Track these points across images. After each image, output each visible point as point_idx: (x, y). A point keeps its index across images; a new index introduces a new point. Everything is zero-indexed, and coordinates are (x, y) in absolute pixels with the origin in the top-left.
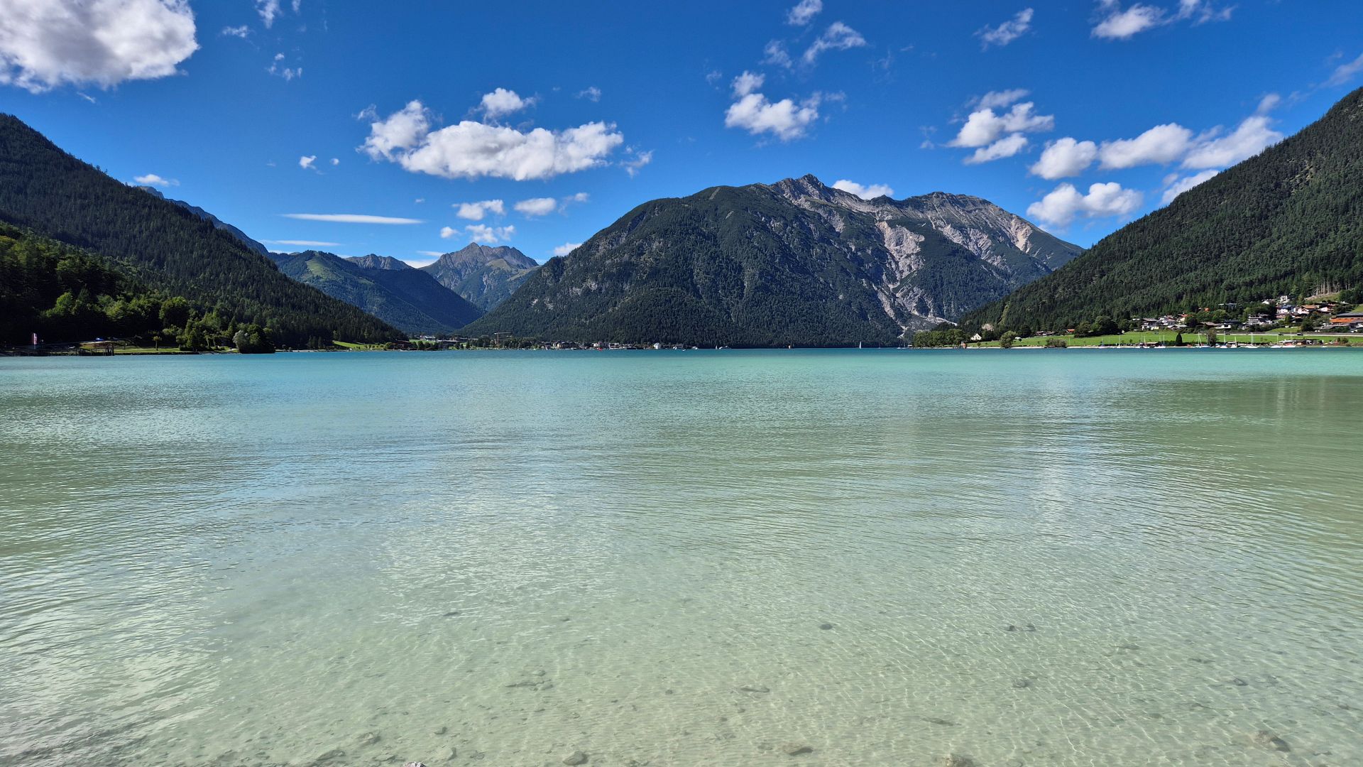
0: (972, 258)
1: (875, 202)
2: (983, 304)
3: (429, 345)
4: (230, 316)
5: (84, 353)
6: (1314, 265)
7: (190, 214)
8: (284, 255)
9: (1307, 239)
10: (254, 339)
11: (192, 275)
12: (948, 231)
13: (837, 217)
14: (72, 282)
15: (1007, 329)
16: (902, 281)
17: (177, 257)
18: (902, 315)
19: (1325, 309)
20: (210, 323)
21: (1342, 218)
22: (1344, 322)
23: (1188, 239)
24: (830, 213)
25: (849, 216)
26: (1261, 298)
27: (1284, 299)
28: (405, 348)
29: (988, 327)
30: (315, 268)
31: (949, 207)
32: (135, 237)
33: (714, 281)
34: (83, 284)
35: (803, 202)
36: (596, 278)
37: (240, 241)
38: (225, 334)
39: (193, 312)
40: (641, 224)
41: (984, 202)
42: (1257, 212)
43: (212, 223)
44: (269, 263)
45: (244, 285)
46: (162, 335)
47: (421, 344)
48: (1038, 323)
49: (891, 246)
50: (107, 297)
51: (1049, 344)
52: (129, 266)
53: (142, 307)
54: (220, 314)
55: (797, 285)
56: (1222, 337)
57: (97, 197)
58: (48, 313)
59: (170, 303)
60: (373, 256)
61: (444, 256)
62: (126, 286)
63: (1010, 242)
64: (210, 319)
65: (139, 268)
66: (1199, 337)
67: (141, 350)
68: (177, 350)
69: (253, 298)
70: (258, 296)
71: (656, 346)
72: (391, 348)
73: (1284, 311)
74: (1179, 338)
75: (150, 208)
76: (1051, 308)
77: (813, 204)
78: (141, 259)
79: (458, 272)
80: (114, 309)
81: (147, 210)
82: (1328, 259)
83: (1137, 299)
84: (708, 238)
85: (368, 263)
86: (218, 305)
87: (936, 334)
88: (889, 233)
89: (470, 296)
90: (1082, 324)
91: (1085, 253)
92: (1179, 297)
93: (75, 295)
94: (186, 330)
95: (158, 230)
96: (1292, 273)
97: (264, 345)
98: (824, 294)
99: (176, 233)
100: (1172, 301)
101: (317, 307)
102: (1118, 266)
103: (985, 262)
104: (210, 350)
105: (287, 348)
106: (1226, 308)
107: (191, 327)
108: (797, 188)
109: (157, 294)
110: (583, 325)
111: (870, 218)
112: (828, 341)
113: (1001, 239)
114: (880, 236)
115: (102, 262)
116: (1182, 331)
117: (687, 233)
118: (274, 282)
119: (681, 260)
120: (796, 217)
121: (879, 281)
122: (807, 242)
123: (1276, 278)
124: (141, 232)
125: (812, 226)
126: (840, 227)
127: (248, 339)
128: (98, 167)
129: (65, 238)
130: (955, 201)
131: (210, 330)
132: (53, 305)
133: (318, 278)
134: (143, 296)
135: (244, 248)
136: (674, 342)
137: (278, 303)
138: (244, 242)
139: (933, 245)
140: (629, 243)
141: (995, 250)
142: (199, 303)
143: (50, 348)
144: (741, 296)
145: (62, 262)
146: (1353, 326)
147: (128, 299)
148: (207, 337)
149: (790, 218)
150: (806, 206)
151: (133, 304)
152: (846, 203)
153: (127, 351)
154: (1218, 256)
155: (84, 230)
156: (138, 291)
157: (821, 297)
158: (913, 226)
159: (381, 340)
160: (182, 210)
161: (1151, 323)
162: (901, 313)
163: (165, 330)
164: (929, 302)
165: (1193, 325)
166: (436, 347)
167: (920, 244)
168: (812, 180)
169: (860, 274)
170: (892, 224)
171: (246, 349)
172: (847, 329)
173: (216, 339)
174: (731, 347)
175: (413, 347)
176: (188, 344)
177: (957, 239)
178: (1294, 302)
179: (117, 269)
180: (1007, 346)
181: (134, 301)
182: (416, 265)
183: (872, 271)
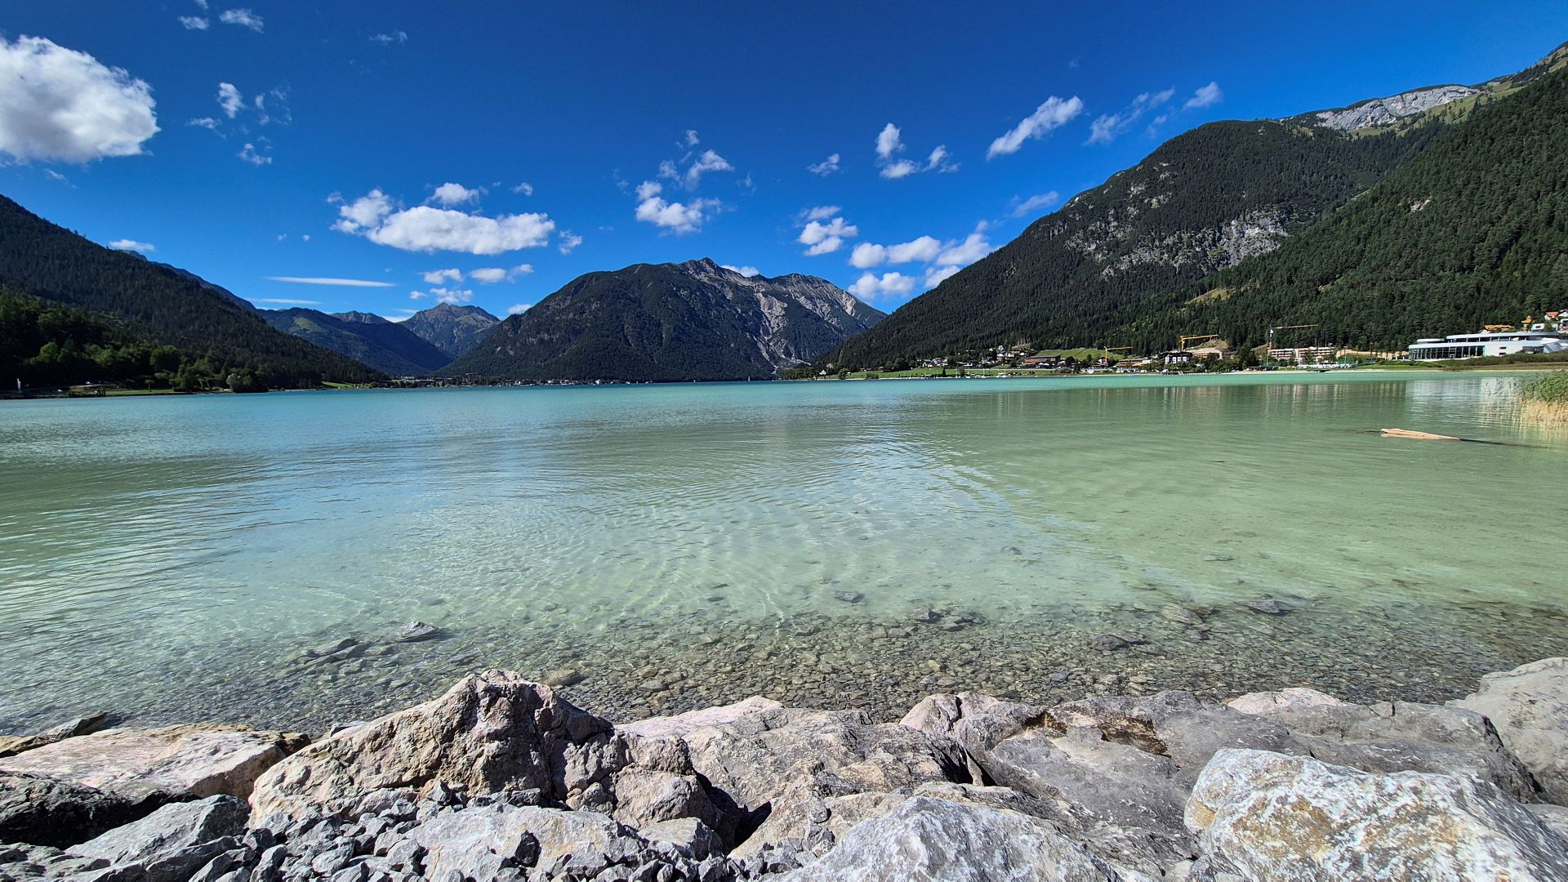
0: (819, 319)
1: (753, 279)
2: (827, 350)
3: (409, 384)
4: (222, 362)
5: (73, 396)
6: (1016, 327)
7: (176, 275)
8: (271, 312)
9: (1013, 311)
10: (247, 381)
11: (181, 327)
12: (802, 300)
13: (728, 289)
14: (55, 332)
15: (843, 367)
16: (773, 334)
17: (165, 311)
18: (774, 358)
19: (1022, 354)
20: (202, 368)
21: (1031, 298)
22: (1032, 361)
23: (947, 309)
24: (723, 285)
25: (736, 288)
26: (989, 347)
27: (1001, 348)
28: (389, 386)
29: (830, 366)
30: (301, 322)
31: (803, 284)
32: (120, 294)
33: (640, 333)
34: (67, 335)
35: (702, 277)
36: (547, 331)
37: (227, 299)
38: (218, 377)
39: (184, 359)
40: (582, 290)
41: (825, 281)
42: (986, 293)
43: (197, 282)
44: (257, 317)
45: (234, 335)
46: (155, 379)
47: (402, 383)
48: (861, 363)
49: (766, 311)
50: (95, 346)
51: (868, 376)
52: (114, 319)
53: (132, 355)
54: (212, 361)
55: (701, 337)
56: (968, 371)
57: (76, 258)
58: (32, 361)
59: (160, 351)
60: (355, 312)
61: (419, 313)
62: (113, 336)
63: (842, 308)
64: (202, 365)
65: (126, 322)
66: (956, 371)
67: (134, 392)
68: (171, 391)
69: (243, 347)
70: (248, 345)
71: (598, 382)
72: (375, 386)
73: (1001, 355)
74: (944, 372)
75: (134, 268)
76: (869, 353)
77: (710, 278)
78: (127, 312)
79: (432, 326)
80: (103, 356)
81: (130, 271)
82: (1024, 324)
83: (919, 347)
84: (635, 302)
85: (350, 318)
86: (210, 353)
87: (797, 371)
88: (763, 300)
89: (442, 345)
90: (888, 363)
91: (888, 317)
92: (944, 346)
93: (60, 344)
94: (179, 374)
95: (143, 288)
96: (1005, 331)
97: (258, 385)
98: (720, 343)
99: (162, 291)
100: (940, 349)
101: (305, 355)
102: (909, 326)
103: (827, 322)
104: (205, 391)
105: (279, 388)
106: (970, 353)
107: (183, 372)
108: (699, 267)
109: (146, 343)
110: (539, 367)
111: (750, 290)
112: (724, 377)
113: (837, 307)
114: (758, 302)
115: (86, 315)
116: (945, 367)
117: (619, 298)
118: (263, 333)
119: (614, 318)
120: (699, 288)
121: (758, 335)
122: (707, 306)
123: (996, 335)
124: (126, 290)
125: (710, 295)
126: (729, 296)
127: (241, 380)
128: (76, 232)
129: (43, 293)
130: (806, 280)
131: (203, 374)
132: (37, 353)
133: (305, 330)
134: (132, 345)
135: (232, 305)
136: (611, 379)
137: (268, 351)
138: (231, 299)
139: (794, 310)
140: (573, 304)
141: (833, 314)
142: (190, 351)
143: (36, 392)
144: (661, 345)
145: (44, 315)
146: (1037, 364)
147: (117, 348)
148: (200, 380)
149: (694, 289)
150: (706, 280)
151: (123, 352)
152: (733, 279)
153: (118, 393)
154: (964, 321)
155: (65, 287)
156: (126, 341)
157: (718, 345)
158: (780, 297)
159: (367, 381)
160: (166, 271)
161: (928, 363)
162: (772, 355)
163: (157, 375)
164: (792, 349)
165: (952, 364)
166: (415, 386)
167: (785, 309)
168: (708, 261)
169: (745, 329)
170: (765, 295)
171: (240, 389)
172: (737, 368)
173: (210, 382)
174: (654, 381)
175: (396, 386)
176: (182, 386)
177: (809, 306)
178: (1006, 350)
179: (102, 321)
180: (843, 378)
181: (123, 349)
182: (394, 320)
183: (753, 327)
